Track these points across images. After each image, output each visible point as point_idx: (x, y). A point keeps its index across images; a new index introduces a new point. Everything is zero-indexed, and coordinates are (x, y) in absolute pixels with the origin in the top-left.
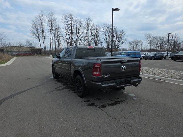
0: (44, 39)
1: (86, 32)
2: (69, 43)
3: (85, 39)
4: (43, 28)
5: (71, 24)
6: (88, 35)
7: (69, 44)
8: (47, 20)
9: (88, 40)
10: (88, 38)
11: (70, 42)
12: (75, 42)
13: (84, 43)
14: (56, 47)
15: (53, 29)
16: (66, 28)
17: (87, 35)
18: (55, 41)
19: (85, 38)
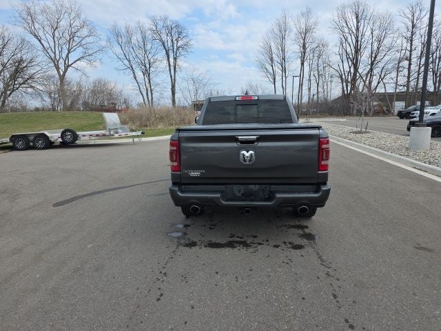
0: (284, 79)
1: (406, 45)
2: (347, 81)
3: (398, 68)
4: (283, 50)
5: (358, 29)
6: (411, 55)
7: (347, 86)
8: (295, 30)
9: (409, 69)
10: (410, 64)
11: (350, 80)
12: (364, 78)
13: (395, 80)
14: (312, 94)
15: (308, 50)
16: (342, 43)
17: (408, 53)
18: (310, 80)
19: (399, 63)
